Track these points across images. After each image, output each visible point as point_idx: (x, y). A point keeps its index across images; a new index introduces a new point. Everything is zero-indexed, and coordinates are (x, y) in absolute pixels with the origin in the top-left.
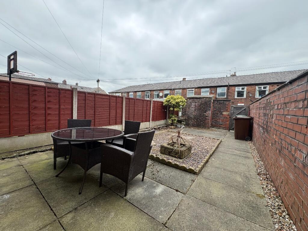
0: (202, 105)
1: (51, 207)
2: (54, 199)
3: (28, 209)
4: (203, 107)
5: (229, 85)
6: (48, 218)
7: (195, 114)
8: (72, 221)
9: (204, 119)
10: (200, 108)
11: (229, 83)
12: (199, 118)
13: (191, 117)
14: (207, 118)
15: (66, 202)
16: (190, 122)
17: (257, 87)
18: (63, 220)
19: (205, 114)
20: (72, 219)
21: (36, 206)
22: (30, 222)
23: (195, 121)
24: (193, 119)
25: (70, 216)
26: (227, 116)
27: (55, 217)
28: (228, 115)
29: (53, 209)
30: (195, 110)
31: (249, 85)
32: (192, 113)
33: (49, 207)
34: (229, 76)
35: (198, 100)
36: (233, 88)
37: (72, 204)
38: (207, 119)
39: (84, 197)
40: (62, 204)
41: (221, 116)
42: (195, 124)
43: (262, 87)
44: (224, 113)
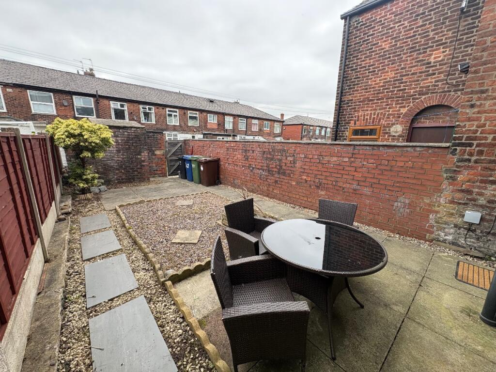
0: (131, 142)
1: (398, 329)
2: (386, 333)
3: (417, 356)
4: (134, 144)
5: (99, 96)
6: (410, 326)
7: (120, 159)
8: (399, 305)
9: (138, 167)
10: (128, 147)
11: (97, 91)
12: (130, 166)
13: (112, 167)
14: (144, 164)
15: (382, 318)
16: (111, 177)
17: (141, 107)
18: (403, 312)
19: (139, 157)
20: (397, 305)
21: (407, 349)
22: (427, 341)
23: (122, 172)
24: (118, 170)
25: (395, 308)
26: (161, 157)
27: (405, 319)
28: (163, 155)
29: (399, 326)
30: (118, 151)
31: (131, 102)
32: (113, 157)
33: (399, 333)
34: (82, 73)
35: (121, 131)
36: (106, 102)
37: (382, 311)
38: (144, 166)
39: (365, 302)
40: (387, 320)
41: (154, 157)
42: (124, 177)
43: (147, 107)
44: (158, 152)
